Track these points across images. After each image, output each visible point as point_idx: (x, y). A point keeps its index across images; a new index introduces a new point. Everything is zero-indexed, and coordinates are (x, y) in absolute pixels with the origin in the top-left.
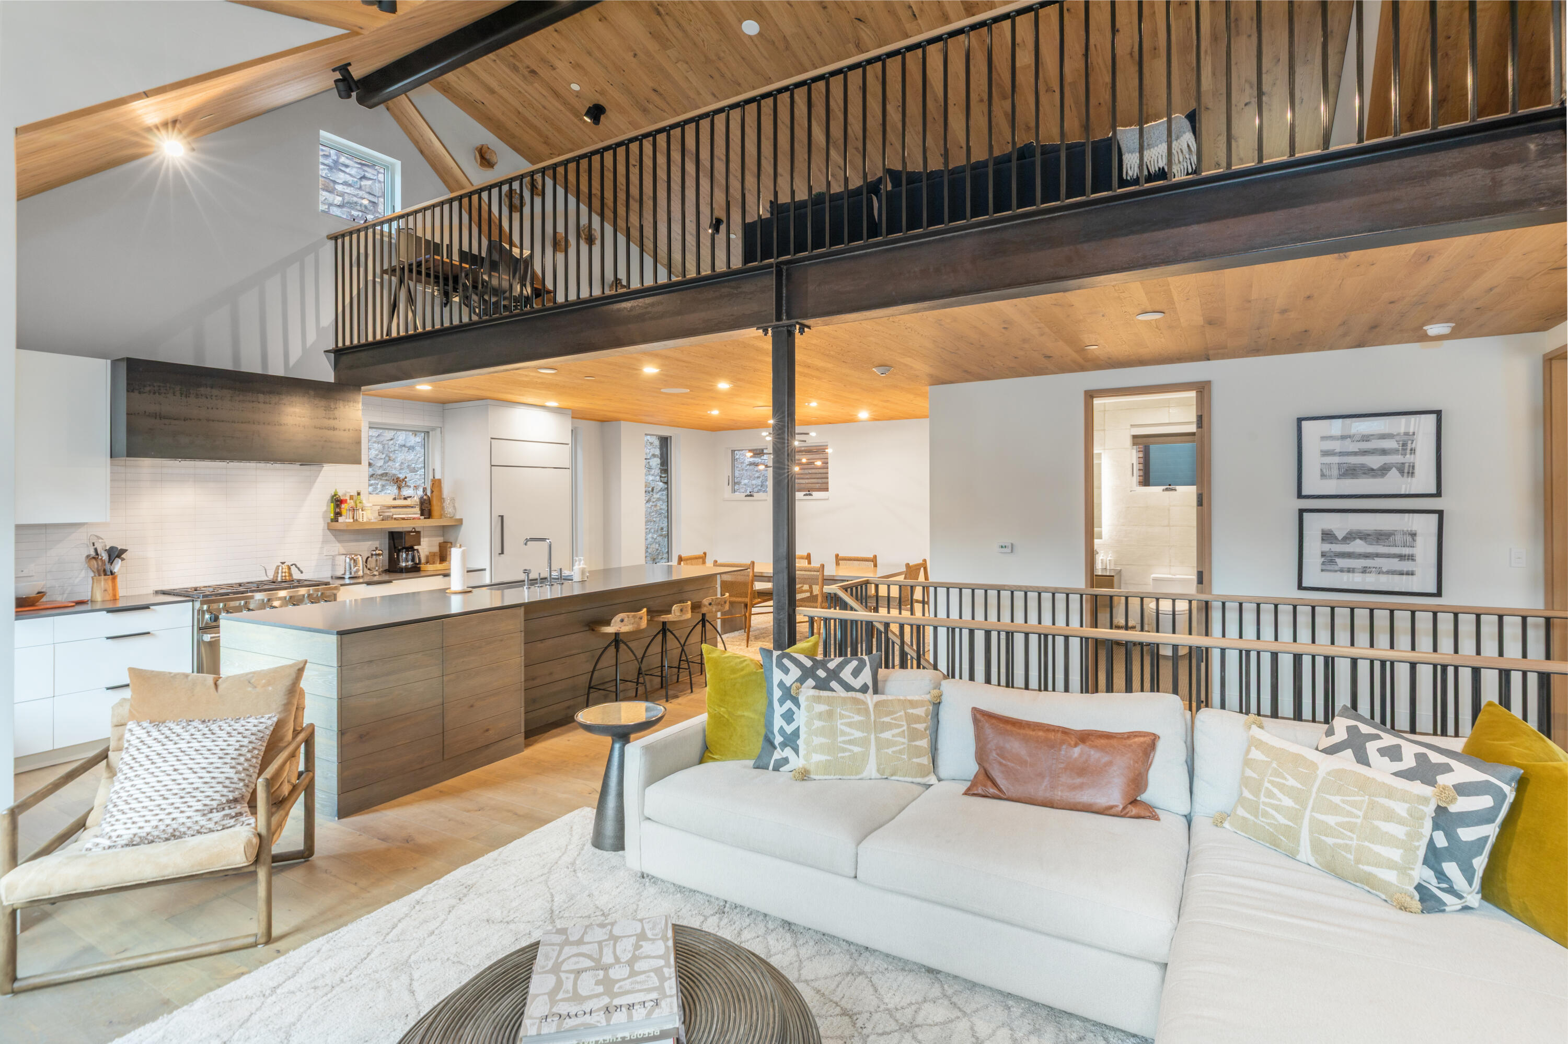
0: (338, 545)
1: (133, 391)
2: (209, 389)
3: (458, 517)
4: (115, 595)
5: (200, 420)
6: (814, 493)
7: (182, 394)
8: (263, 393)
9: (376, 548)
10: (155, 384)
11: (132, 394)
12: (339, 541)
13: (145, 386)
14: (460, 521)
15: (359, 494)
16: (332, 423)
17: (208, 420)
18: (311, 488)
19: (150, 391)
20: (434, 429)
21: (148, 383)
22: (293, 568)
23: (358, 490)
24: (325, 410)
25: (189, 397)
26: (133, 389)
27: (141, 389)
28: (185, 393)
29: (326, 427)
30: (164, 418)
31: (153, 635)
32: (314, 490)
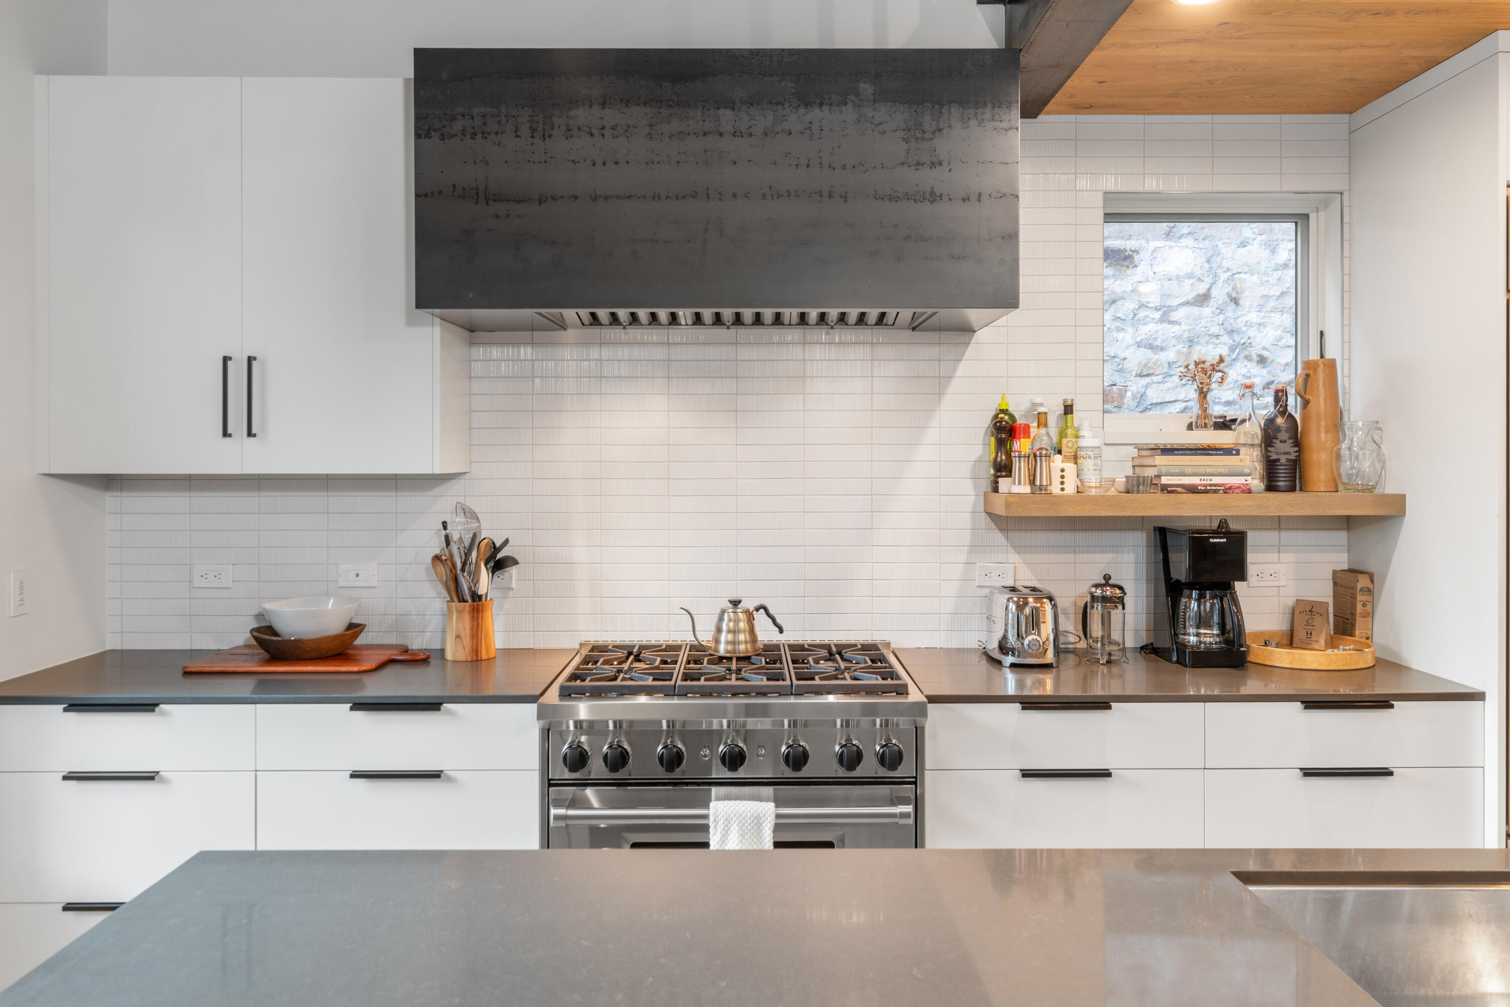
0: (1014, 557)
1: (428, 136)
2: (596, 110)
3: (1390, 489)
5: (576, 198)
7: (533, 130)
8: (731, 105)
9: (1107, 578)
10: (475, 111)
11: (427, 141)
12: (1019, 548)
13: (453, 119)
14: (1399, 502)
15: (1068, 409)
16: (927, 178)
17: (594, 198)
18: (940, 394)
19: (463, 131)
21: (461, 110)
22: (760, 617)
23: (1066, 397)
24: (906, 141)
25: (550, 136)
26: (429, 130)
27: (445, 127)
28: (541, 127)
29: (907, 194)
30: (495, 201)
31: (450, 779)
32: (949, 400)
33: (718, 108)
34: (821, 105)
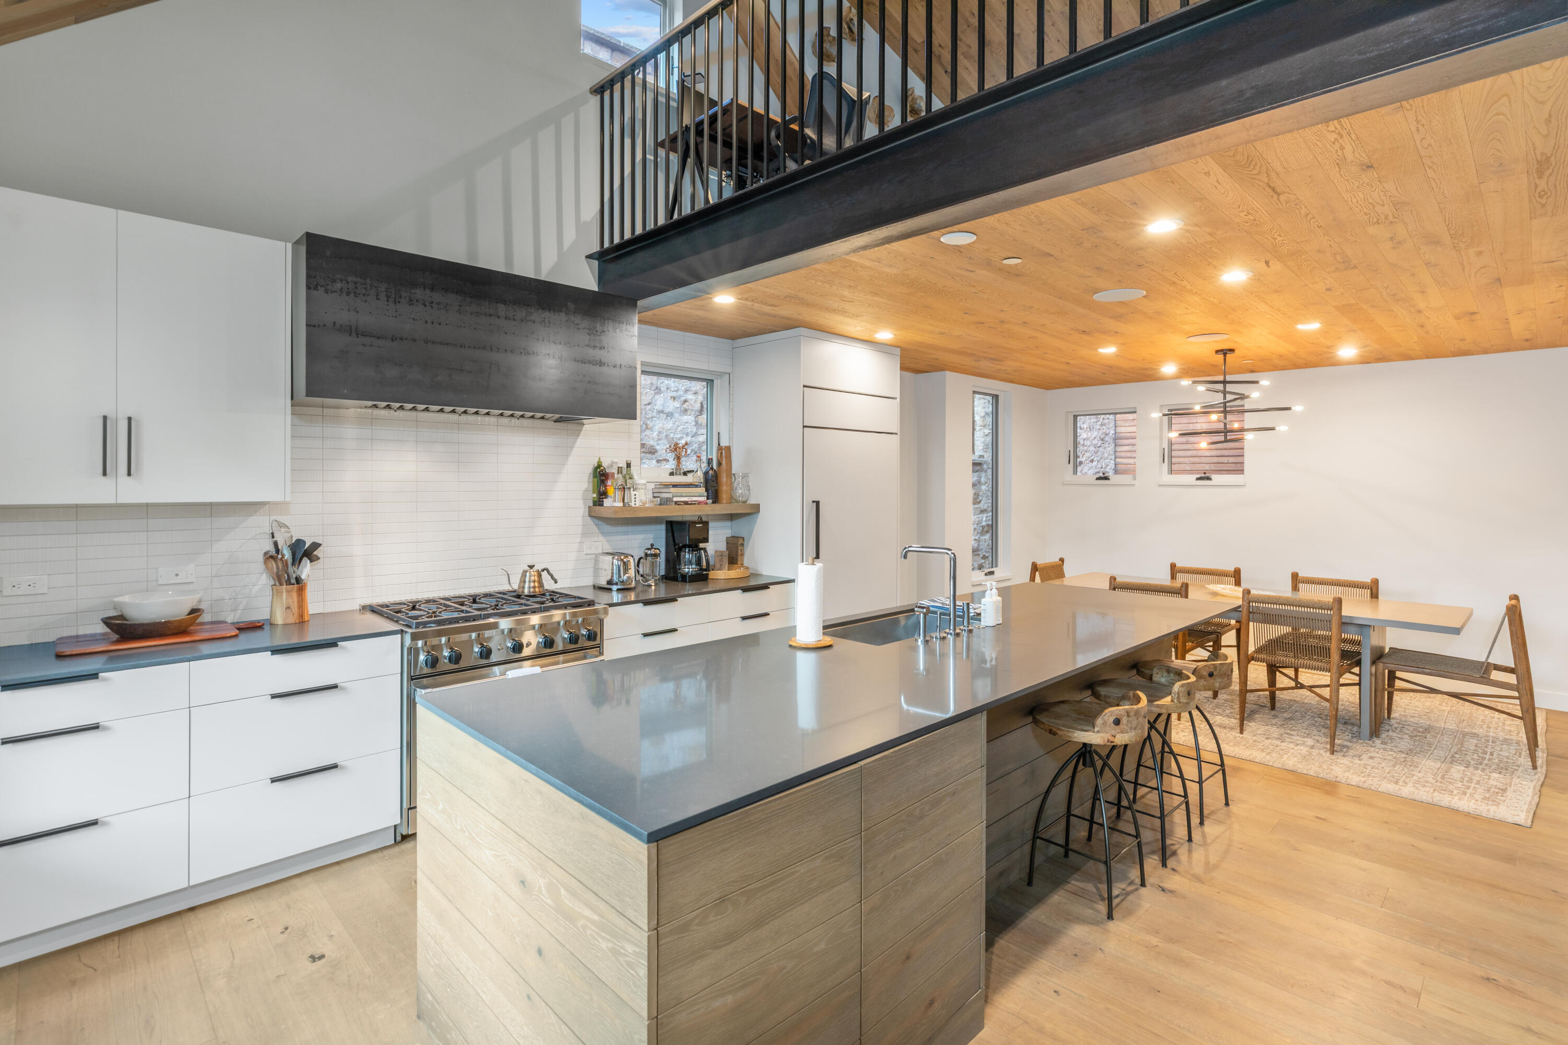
0: (601, 538)
1: (316, 288)
2: (428, 292)
3: (752, 501)
4: (301, 616)
5: (415, 340)
6: (1213, 476)
7: (388, 297)
8: (504, 302)
9: (652, 545)
10: (350, 279)
11: (315, 292)
12: (604, 534)
13: (334, 281)
14: (756, 509)
15: (629, 465)
16: (597, 354)
17: (427, 342)
18: (568, 456)
19: (341, 290)
20: (721, 375)
21: (339, 276)
22: (544, 574)
23: (628, 459)
24: (589, 334)
25: (399, 302)
26: (317, 285)
27: (328, 285)
28: (393, 295)
29: (589, 360)
30: (362, 335)
31: (343, 689)
32: (571, 459)
33: (497, 303)
34: (550, 310)
